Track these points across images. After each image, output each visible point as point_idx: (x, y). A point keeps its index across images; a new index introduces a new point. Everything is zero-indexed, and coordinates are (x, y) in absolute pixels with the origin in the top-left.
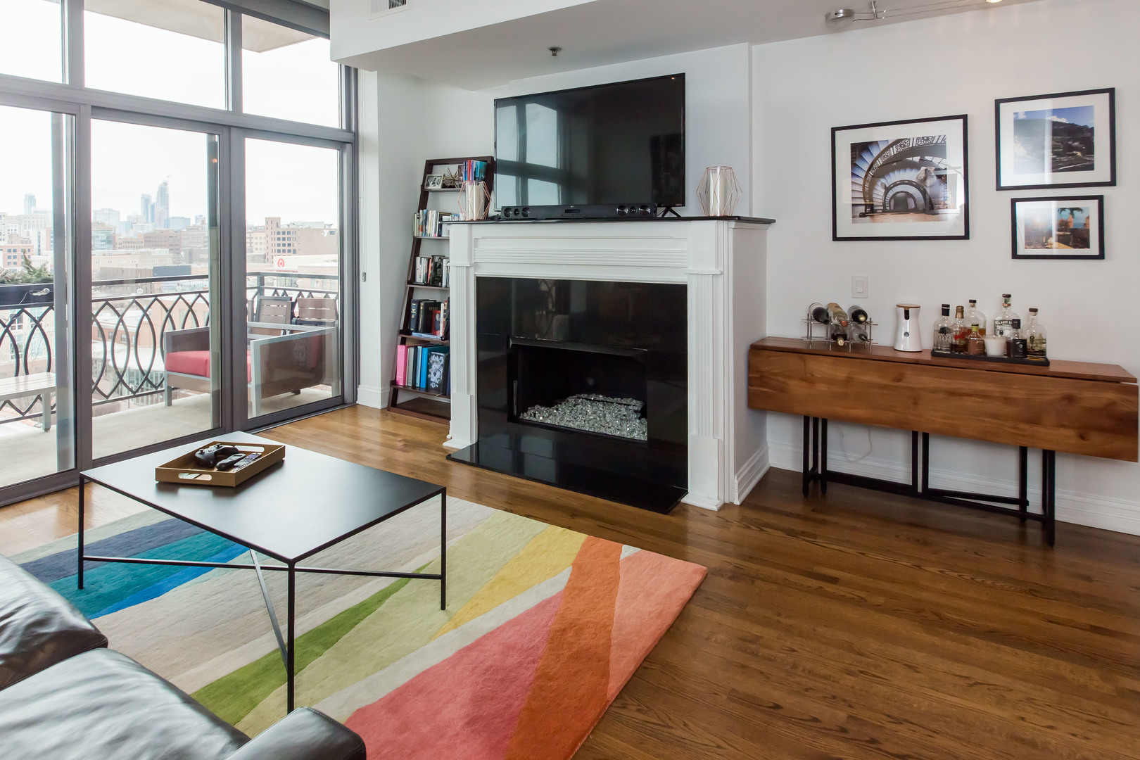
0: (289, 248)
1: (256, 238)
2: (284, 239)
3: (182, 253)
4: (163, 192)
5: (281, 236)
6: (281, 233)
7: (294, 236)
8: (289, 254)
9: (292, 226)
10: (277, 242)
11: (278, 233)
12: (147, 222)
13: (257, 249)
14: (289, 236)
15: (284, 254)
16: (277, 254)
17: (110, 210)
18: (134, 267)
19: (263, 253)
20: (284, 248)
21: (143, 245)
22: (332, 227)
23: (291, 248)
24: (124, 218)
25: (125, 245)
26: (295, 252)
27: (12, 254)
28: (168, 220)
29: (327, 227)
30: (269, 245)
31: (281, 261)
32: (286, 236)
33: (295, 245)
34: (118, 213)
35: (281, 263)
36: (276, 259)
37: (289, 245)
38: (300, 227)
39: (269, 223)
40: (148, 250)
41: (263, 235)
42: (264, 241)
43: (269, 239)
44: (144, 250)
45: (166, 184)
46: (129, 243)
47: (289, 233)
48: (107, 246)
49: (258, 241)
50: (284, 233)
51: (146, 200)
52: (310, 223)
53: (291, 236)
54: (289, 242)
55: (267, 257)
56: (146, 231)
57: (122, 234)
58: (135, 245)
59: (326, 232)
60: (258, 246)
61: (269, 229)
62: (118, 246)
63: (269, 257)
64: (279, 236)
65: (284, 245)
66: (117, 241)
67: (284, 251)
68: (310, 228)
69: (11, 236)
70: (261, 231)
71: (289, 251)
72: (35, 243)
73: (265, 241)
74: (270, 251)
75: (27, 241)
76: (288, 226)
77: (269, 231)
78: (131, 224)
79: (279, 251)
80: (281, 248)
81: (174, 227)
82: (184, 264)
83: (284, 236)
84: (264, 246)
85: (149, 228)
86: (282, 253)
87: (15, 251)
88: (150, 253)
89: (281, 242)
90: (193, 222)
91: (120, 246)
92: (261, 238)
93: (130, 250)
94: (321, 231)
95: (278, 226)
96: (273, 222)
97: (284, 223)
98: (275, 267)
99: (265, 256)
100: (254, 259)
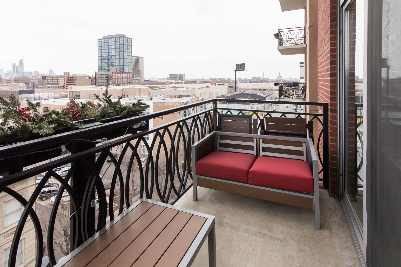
0: (73, 83)
1: (60, 80)
2: (71, 80)
3: (30, 85)
4: (21, 62)
5: (70, 79)
6: (70, 78)
7: (75, 79)
8: (73, 85)
9: (74, 75)
10: (68, 81)
11: (69, 78)
12: (15, 73)
14: (73, 79)
15: (71, 85)
18: (11, 90)
19: (63, 85)
20: (71, 83)
21: (13, 82)
22: (90, 76)
23: (74, 83)
24: (5, 72)
25: (6, 82)
26: (75, 85)
28: (23, 73)
29: (87, 76)
30: (65, 82)
31: (71, 88)
32: (72, 79)
33: (76, 82)
34: (2, 70)
35: (71, 89)
36: (69, 87)
37: (73, 82)
38: (77, 76)
39: (65, 74)
40: (16, 84)
41: (63, 78)
43: (65, 80)
44: (14, 84)
45: (22, 59)
46: (8, 81)
50: (71, 78)
51: (14, 65)
52: (81, 74)
53: (74, 79)
54: (73, 81)
55: (64, 86)
56: (14, 77)
57: (4, 78)
58: (10, 82)
59: (87, 78)
60: (61, 83)
61: (65, 76)
62: (3, 82)
63: (65, 86)
64: (69, 79)
65: (71, 82)
66: (2, 80)
67: (71, 84)
68: (81, 76)
70: (61, 77)
71: (73, 84)
73: (63, 81)
74: (65, 84)
76: (73, 75)
78: (8, 74)
79: (69, 84)
80: (70, 83)
81: (26, 75)
82: (31, 89)
83: (71, 79)
84: (63, 83)
85: (15, 76)
86: (70, 85)
88: (17, 85)
89: (70, 81)
90: (33, 74)
91: (4, 82)
92: (62, 80)
93: (9, 84)
94: (85, 77)
95: (68, 75)
96: (67, 74)
97: (71, 74)
98: (69, 90)
99: (63, 86)
100: (59, 87)
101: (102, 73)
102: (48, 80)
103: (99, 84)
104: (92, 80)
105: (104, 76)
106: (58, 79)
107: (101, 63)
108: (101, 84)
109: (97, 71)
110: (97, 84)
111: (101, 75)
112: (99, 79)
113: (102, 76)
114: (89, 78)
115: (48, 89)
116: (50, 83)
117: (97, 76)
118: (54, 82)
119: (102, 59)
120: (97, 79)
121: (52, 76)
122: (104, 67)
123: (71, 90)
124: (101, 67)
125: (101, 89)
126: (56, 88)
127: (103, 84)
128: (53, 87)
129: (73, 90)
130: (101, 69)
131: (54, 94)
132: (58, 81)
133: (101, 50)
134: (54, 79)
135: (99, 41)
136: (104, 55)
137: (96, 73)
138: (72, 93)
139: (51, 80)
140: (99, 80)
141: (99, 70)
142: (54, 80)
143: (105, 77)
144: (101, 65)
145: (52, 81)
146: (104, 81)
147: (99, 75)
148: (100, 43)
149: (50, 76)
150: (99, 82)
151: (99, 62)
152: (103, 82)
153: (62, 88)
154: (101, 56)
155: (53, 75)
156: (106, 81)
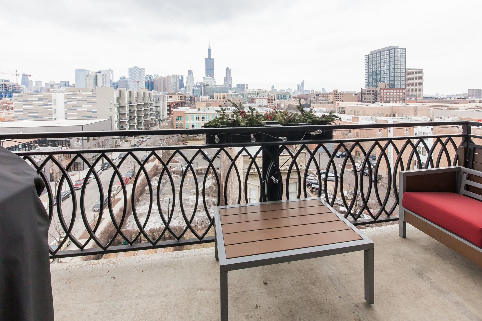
0: (340, 100)
2: (339, 97)
3: (308, 101)
4: (303, 83)
5: (338, 96)
9: (341, 92)
10: (336, 98)
11: (337, 95)
12: (298, 92)
13: (330, 100)
16: (336, 101)
17: (290, 89)
22: (356, 93)
23: (341, 100)
24: (293, 91)
26: (342, 101)
27: (269, 100)
28: (304, 91)
29: (354, 93)
30: (334, 99)
32: (339, 96)
33: (343, 99)
34: (292, 90)
35: (338, 104)
36: (336, 103)
37: (340, 99)
38: (344, 93)
39: (334, 91)
41: (332, 95)
42: (332, 97)
43: (334, 97)
45: (303, 81)
46: (294, 98)
47: (340, 95)
48: (289, 98)
49: (330, 97)
50: (339, 95)
51: (298, 86)
52: (348, 91)
53: (341, 96)
57: (293, 95)
59: (354, 94)
60: (330, 99)
63: (334, 102)
65: (339, 99)
66: (292, 97)
67: (339, 101)
68: (348, 93)
69: (269, 96)
70: (331, 94)
71: (340, 101)
72: (274, 98)
75: (272, 97)
76: (340, 92)
77: (334, 94)
78: (295, 92)
79: (337, 101)
80: (338, 100)
81: (306, 93)
82: (308, 104)
84: (332, 99)
85: (299, 94)
87: (270, 99)
89: (338, 98)
90: (310, 92)
93: (295, 100)
94: (352, 94)
95: (337, 92)
96: (335, 91)
97: (339, 91)
98: (336, 106)
99: (332, 102)
100: (329, 103)
101: (369, 90)
102: (320, 96)
103: (365, 101)
104: (358, 97)
105: (371, 92)
106: (329, 95)
107: (369, 79)
108: (368, 101)
109: (363, 88)
110: (364, 100)
111: (368, 91)
112: (365, 95)
113: (369, 93)
114: (356, 95)
115: (320, 104)
116: (322, 99)
117: (364, 93)
118: (325, 99)
119: (369, 75)
120: (363, 95)
121: (323, 93)
122: (372, 83)
123: (338, 106)
124: (368, 83)
125: (367, 105)
126: (326, 103)
127: (370, 101)
128: (324, 103)
129: (339, 106)
130: (367, 85)
131: (324, 108)
132: (328, 98)
133: (369, 66)
134: (325, 95)
135: (366, 57)
136: (372, 71)
137: (362, 90)
138: (339, 108)
139: (322, 96)
140: (365, 97)
141: (366, 86)
142: (325, 97)
143: (372, 94)
144: (368, 82)
145: (324, 98)
146: (370, 97)
147: (365, 91)
148: (367, 59)
149: (322, 93)
150: (365, 99)
151: (366, 79)
152: (370, 99)
153: (331, 104)
154: (369, 72)
155: (325, 92)
156: (373, 98)
